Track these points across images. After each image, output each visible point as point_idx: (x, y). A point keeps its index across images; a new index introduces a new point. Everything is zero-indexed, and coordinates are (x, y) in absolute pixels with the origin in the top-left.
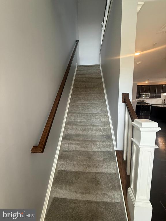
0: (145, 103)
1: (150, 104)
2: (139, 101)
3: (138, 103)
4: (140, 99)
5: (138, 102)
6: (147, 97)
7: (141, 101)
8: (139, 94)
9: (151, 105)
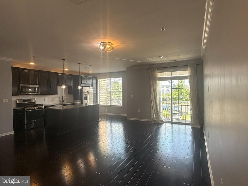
0: (34, 104)
1: (42, 105)
2: (19, 100)
3: (18, 105)
4: (23, 96)
5: (18, 102)
6: (35, 92)
7: (25, 100)
8: (19, 86)
9: (45, 107)
